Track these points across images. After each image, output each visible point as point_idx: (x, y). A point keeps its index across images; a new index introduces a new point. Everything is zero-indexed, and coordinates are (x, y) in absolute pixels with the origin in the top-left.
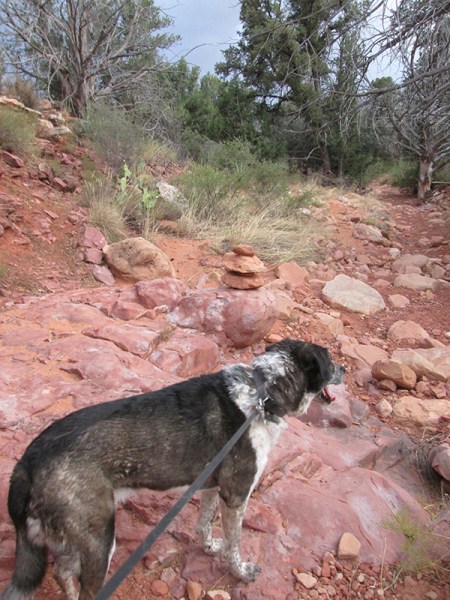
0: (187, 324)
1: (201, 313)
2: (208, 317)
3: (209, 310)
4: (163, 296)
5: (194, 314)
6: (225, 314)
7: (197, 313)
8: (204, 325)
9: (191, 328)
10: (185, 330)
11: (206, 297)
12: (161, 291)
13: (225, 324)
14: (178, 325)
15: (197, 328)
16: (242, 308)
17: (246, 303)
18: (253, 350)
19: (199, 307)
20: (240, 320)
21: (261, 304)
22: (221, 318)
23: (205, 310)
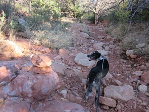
0: (13, 94)
1: (20, 88)
2: (24, 90)
3: (24, 87)
5: (16, 89)
6: (33, 88)
7: (18, 88)
8: (22, 94)
11: (23, 79)
13: (33, 93)
14: (8, 95)
15: (18, 96)
16: (41, 85)
17: (43, 82)
19: (19, 85)
20: (41, 91)
21: (50, 82)
22: (31, 91)
23: (22, 86)
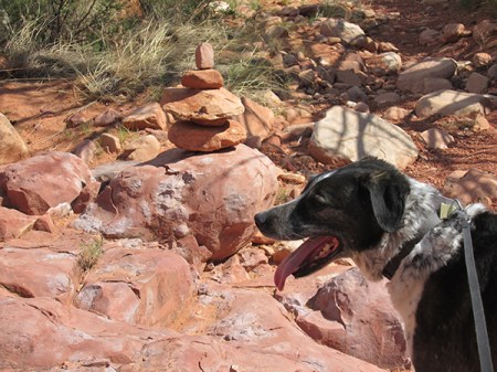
0: (120, 231)
1: (145, 204)
2: (160, 212)
3: (159, 199)
4: (55, 186)
6: (190, 200)
7: (138, 207)
8: (153, 228)
9: (131, 237)
10: (120, 243)
12: (49, 178)
13: (193, 219)
14: (106, 236)
15: (141, 236)
18: (242, 261)
19: (138, 196)
20: (221, 207)
23: (150, 198)
